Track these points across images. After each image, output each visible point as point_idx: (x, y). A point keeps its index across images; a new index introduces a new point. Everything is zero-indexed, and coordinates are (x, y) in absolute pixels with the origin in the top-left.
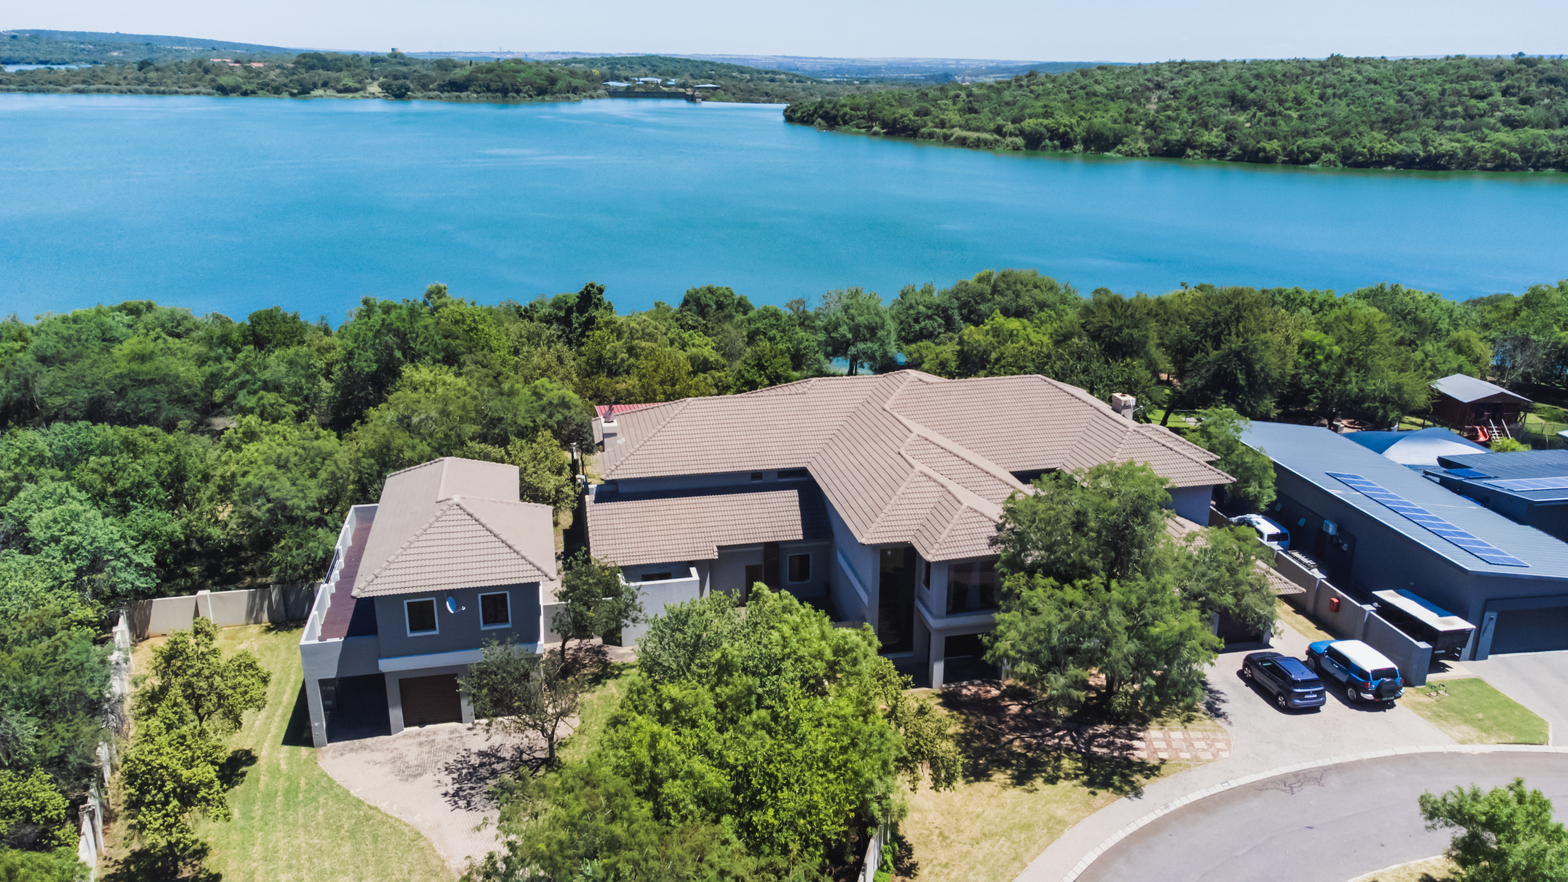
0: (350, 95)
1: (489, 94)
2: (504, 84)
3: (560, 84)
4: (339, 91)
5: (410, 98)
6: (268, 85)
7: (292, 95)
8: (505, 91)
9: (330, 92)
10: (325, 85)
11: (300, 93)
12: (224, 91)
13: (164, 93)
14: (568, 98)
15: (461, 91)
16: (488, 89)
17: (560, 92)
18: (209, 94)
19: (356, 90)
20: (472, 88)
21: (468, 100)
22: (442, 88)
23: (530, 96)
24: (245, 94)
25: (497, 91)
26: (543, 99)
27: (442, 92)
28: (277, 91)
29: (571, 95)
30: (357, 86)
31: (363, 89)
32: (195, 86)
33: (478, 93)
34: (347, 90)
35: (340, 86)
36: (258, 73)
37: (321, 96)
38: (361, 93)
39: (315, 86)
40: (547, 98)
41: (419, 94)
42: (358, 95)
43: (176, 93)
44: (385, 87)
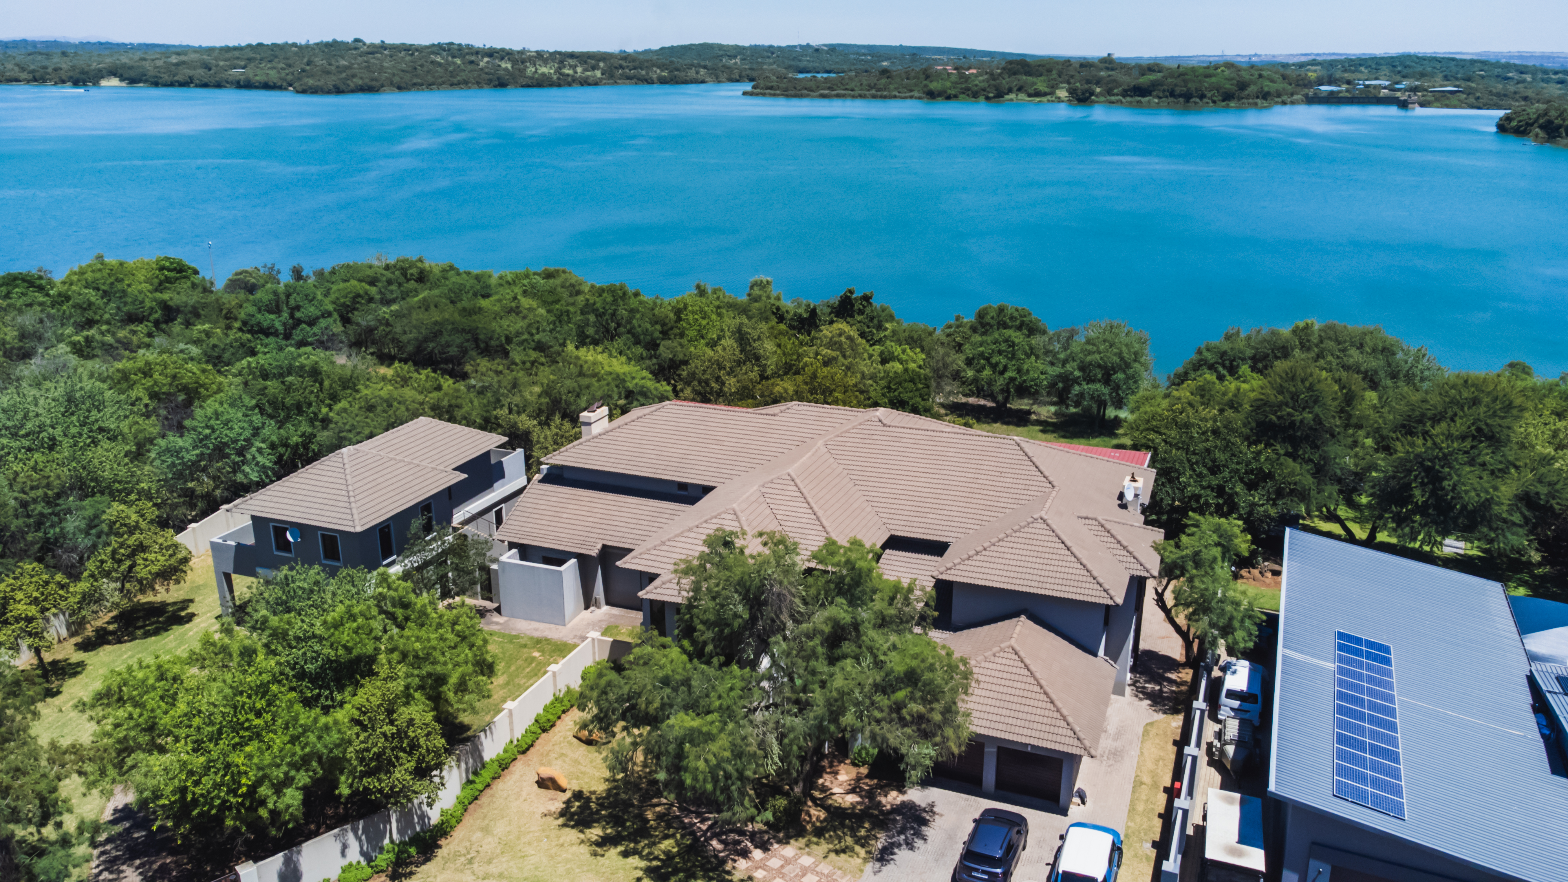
0: (1038, 99)
1: (1171, 99)
2: (1189, 89)
3: (1252, 89)
4: (1030, 95)
5: (1093, 102)
6: (968, 89)
7: (988, 99)
8: (1187, 97)
9: (1022, 96)
10: (1020, 89)
11: (994, 97)
12: (932, 95)
13: (885, 97)
14: (1256, 104)
15: (1143, 96)
16: (1172, 94)
17: (1248, 97)
18: (920, 98)
19: (1045, 94)
20: (1154, 93)
21: (1149, 105)
22: (1125, 94)
23: (1214, 102)
24: (948, 98)
25: (1180, 96)
26: (1228, 106)
27: (1124, 96)
28: (975, 95)
29: (1259, 101)
30: (1047, 90)
31: (1052, 93)
32: (911, 91)
33: (1160, 98)
34: (1038, 94)
35: (1031, 91)
36: (967, 78)
37: (1012, 100)
38: (1049, 97)
39: (1010, 91)
40: (1232, 104)
41: (1102, 99)
42: (1044, 99)
43: (895, 97)
44: (1072, 92)
